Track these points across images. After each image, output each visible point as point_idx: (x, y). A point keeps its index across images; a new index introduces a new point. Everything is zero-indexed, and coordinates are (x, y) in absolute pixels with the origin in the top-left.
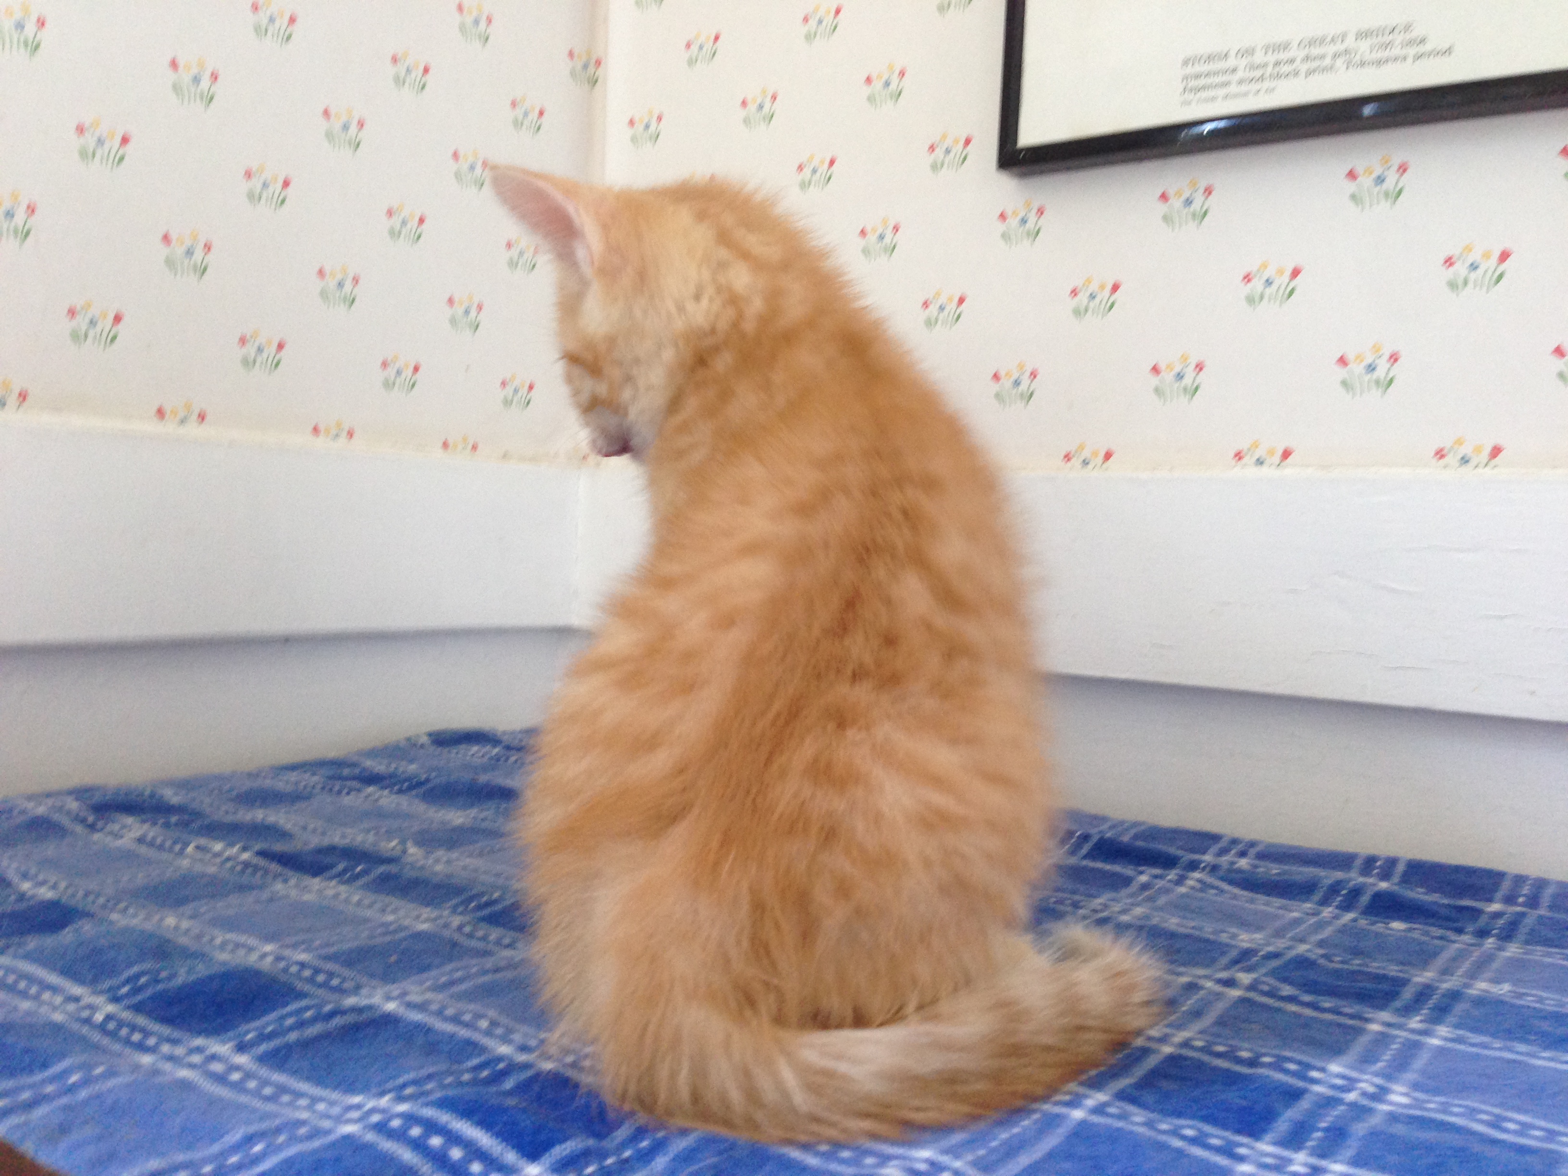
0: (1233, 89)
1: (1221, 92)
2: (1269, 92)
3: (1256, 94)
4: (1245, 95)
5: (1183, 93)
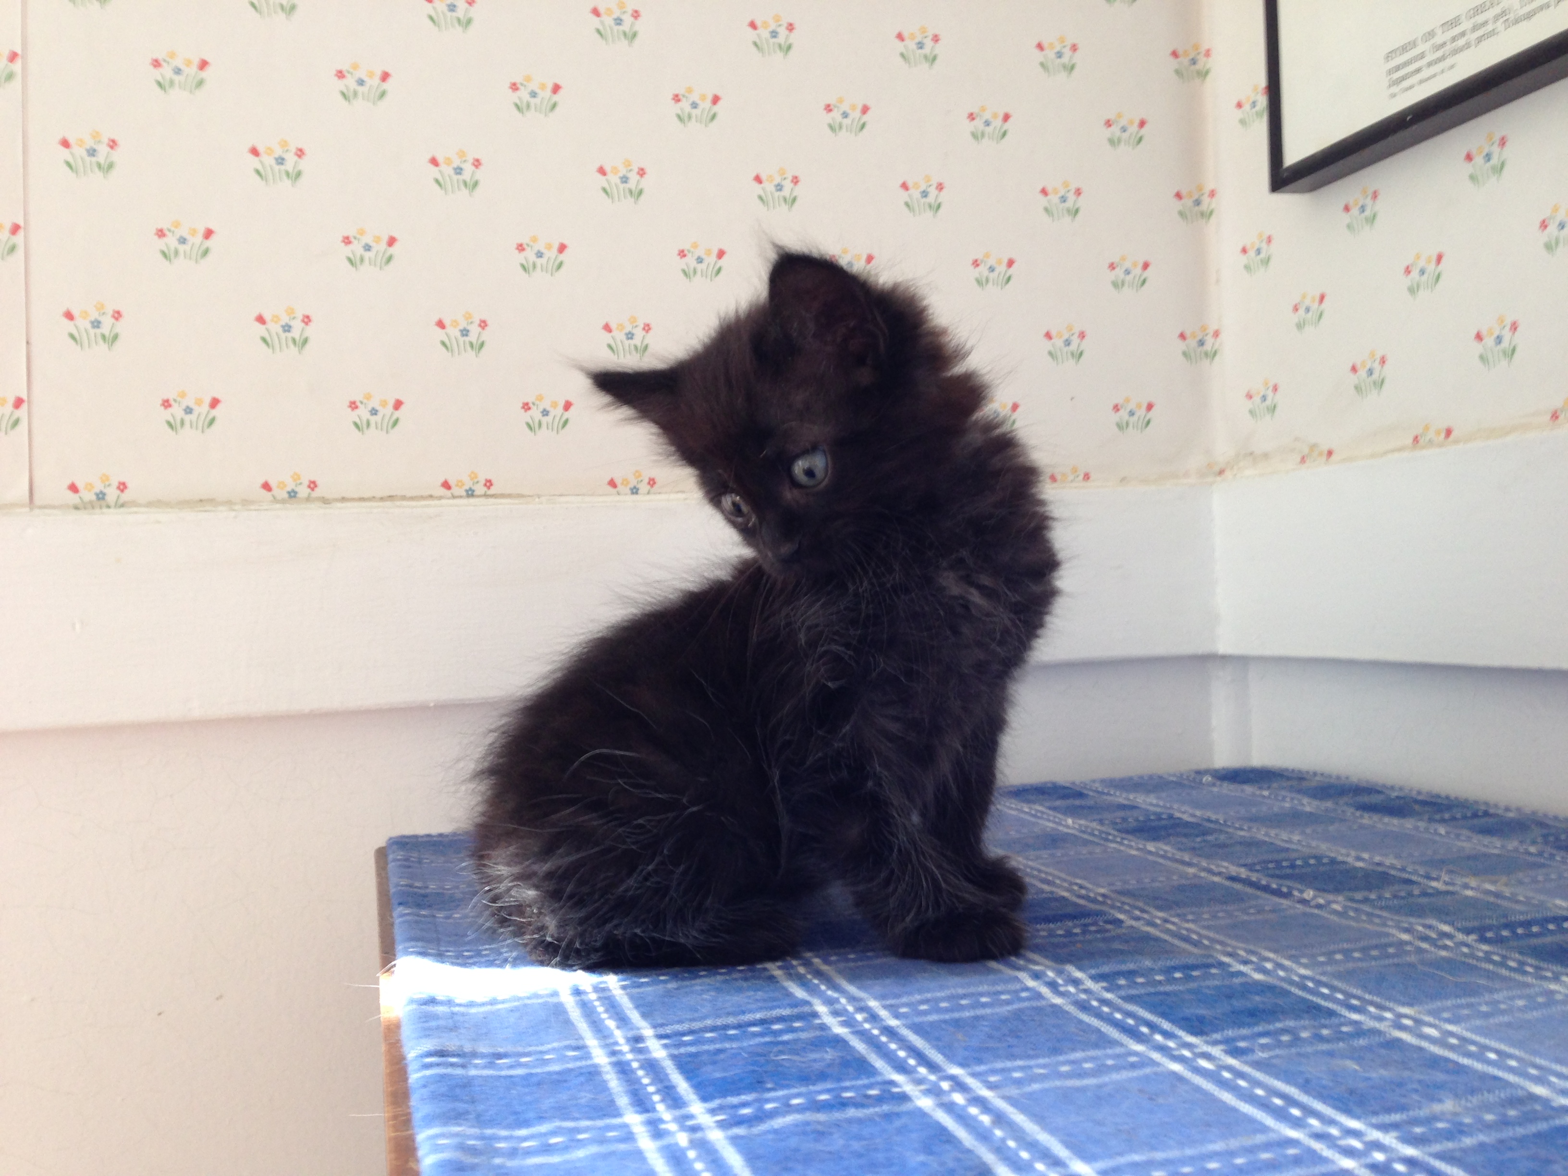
0: (1425, 73)
1: (1415, 79)
2: (1452, 67)
3: (1443, 71)
4: (1434, 76)
5: (1390, 86)
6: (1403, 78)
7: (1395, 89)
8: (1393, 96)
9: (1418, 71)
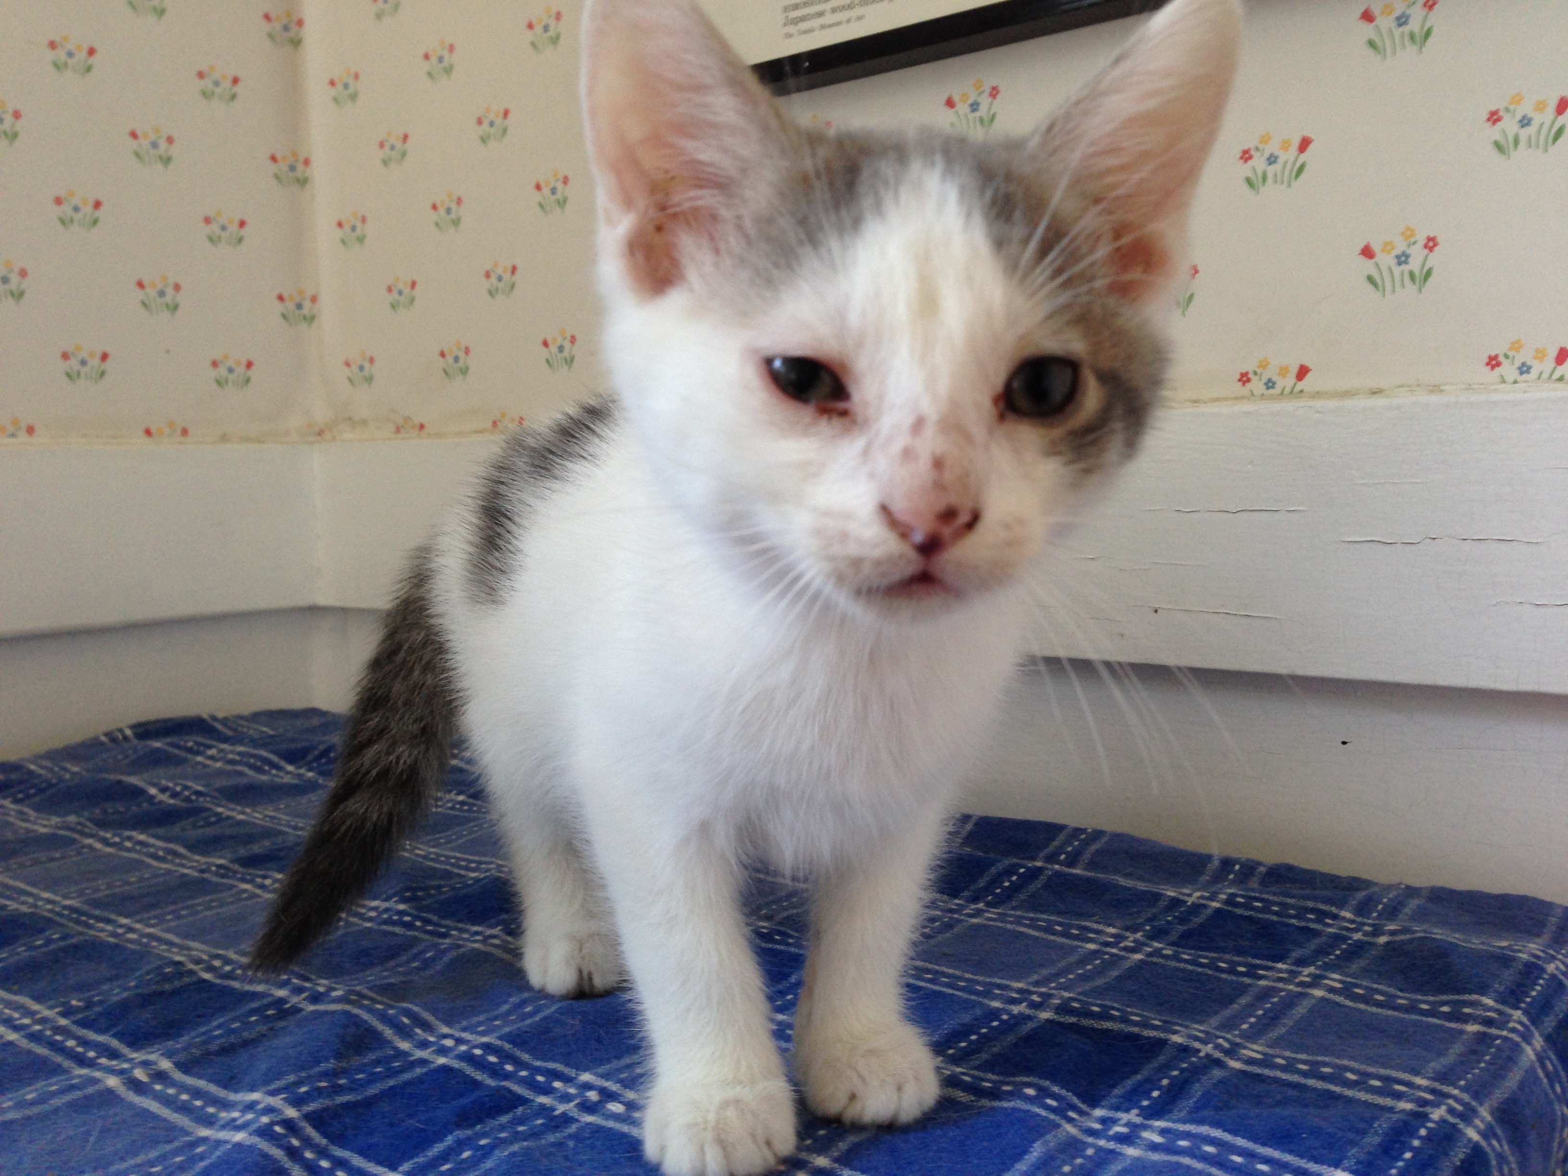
0: (829, 19)
1: (816, 22)
2: (859, 18)
3: (849, 21)
4: (838, 24)
5: (785, 25)
6: (803, 19)
7: (791, 29)
8: (789, 36)
9: (821, 14)
